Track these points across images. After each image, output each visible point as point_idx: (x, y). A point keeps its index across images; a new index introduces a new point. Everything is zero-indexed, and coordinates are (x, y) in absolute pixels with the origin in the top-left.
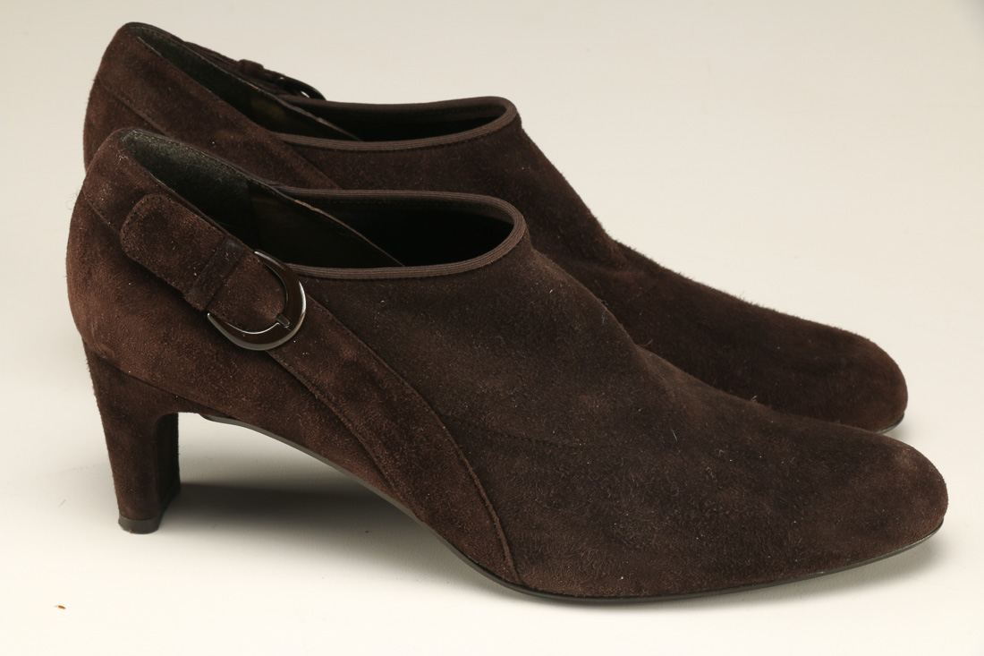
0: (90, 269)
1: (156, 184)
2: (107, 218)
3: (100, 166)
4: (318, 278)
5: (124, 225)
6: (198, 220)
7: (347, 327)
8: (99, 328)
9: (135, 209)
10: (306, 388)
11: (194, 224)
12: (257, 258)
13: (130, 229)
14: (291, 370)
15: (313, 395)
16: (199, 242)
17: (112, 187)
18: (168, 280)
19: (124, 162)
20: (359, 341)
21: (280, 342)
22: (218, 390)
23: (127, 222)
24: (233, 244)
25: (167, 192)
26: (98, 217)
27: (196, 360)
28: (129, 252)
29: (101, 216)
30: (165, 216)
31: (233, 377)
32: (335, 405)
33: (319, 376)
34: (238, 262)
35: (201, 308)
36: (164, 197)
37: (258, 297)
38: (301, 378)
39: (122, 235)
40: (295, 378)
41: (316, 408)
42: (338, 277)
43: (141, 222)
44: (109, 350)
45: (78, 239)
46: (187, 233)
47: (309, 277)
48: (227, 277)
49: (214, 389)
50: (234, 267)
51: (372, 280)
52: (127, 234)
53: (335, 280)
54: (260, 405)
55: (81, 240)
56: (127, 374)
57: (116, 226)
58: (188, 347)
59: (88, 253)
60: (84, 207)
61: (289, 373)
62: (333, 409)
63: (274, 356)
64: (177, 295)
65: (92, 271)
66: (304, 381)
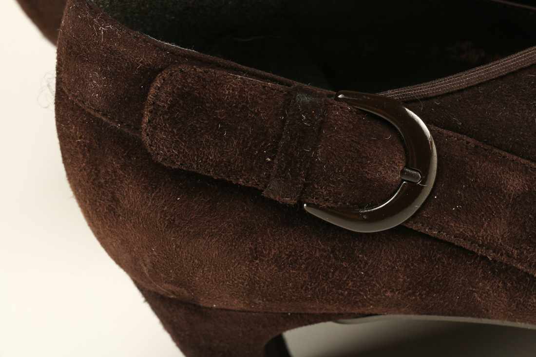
0: (113, 193)
1: (165, 50)
2: (112, 119)
3: (75, 48)
4: (436, 97)
5: (144, 125)
6: (244, 82)
7: (499, 148)
8: (154, 266)
9: (150, 98)
10: (472, 252)
11: (242, 91)
12: (345, 105)
13: (155, 128)
14: (444, 236)
15: (484, 258)
16: (257, 114)
17: (105, 74)
18: (232, 179)
19: (109, 34)
20: (523, 161)
21: (417, 206)
22: (349, 294)
23: (146, 120)
24: (307, 99)
25: (184, 56)
26: (99, 121)
27: (306, 268)
28: (164, 159)
29: (104, 119)
30: (196, 93)
31: (366, 274)
32: (519, 260)
33: (485, 231)
34: (322, 122)
35: (293, 202)
36: (186, 68)
37: (367, 158)
38: (461, 243)
39: (146, 140)
40: (453, 244)
41: (494, 272)
42: (464, 85)
43: (166, 113)
44: (178, 289)
45: (81, 156)
46: (236, 107)
47: (421, 100)
48: (315, 148)
49: (342, 294)
50: (320, 130)
51: (513, 73)
52: (152, 137)
53: (460, 91)
54: (414, 293)
55: (84, 156)
56: (211, 308)
57: (129, 126)
58: (289, 256)
59: (103, 171)
60: (72, 109)
61: (441, 241)
62: (519, 266)
63: (414, 227)
64: (253, 194)
65: (118, 195)
66: (467, 245)
